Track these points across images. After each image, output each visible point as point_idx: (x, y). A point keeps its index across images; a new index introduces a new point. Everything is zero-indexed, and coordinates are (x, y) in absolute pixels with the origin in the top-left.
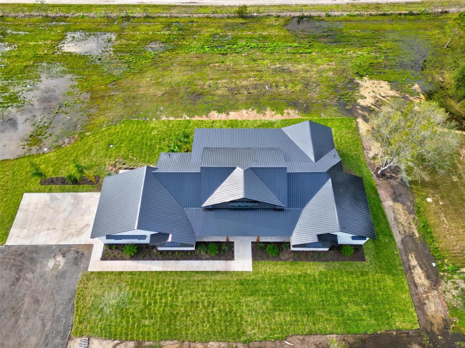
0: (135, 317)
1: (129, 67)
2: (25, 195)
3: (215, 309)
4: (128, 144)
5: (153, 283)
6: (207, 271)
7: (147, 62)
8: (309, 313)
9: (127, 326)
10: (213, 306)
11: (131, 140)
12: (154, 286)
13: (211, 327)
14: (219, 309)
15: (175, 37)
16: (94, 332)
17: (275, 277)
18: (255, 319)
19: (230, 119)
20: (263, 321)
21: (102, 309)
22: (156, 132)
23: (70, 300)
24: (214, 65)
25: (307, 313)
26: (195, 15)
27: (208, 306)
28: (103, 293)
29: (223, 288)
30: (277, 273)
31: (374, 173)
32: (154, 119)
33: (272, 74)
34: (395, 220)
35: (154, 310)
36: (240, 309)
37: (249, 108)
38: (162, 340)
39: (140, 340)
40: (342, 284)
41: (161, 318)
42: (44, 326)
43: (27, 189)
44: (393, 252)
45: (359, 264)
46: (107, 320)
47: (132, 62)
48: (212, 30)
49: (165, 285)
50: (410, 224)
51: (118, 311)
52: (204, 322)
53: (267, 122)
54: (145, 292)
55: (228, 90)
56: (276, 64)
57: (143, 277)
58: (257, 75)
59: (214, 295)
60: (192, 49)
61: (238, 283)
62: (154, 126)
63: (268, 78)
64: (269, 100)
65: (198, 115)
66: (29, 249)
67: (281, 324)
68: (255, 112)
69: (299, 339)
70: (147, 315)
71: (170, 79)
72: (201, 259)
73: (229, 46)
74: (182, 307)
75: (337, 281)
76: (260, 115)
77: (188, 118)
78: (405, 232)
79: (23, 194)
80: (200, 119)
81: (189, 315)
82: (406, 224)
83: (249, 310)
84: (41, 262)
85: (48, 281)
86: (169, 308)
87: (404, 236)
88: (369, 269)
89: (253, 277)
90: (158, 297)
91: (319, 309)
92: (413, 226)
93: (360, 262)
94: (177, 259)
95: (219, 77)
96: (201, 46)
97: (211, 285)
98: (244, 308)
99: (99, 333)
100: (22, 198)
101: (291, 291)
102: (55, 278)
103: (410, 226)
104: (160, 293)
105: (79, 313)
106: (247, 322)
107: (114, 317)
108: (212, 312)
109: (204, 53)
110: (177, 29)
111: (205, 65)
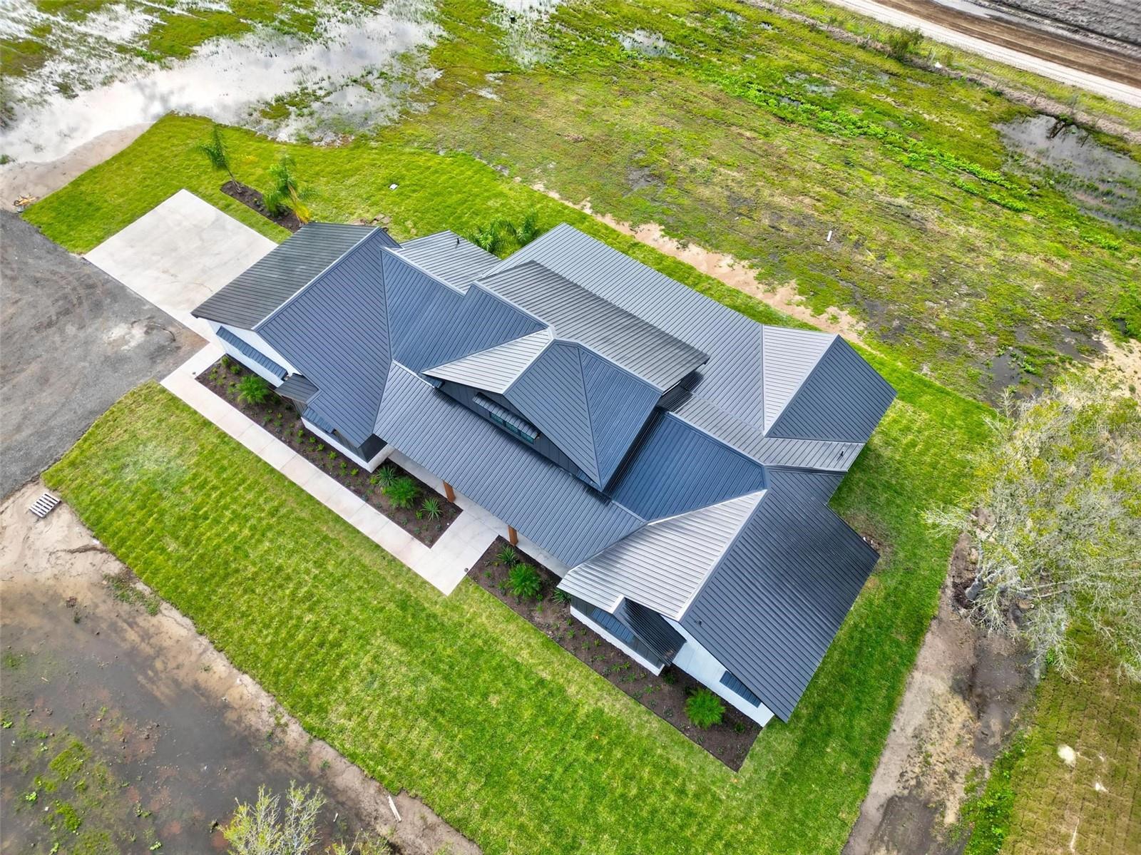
0: (161, 521)
1: (556, 57)
2: (184, 193)
3: (309, 617)
4: (426, 198)
5: (244, 481)
6: (358, 532)
7: (601, 63)
8: (493, 778)
9: (135, 529)
10: (311, 610)
11: (438, 194)
12: (241, 488)
13: (272, 646)
14: (316, 623)
15: (701, 39)
16: (77, 498)
17: (485, 642)
18: (369, 698)
19: (679, 259)
20: (381, 717)
21: (125, 466)
22: (498, 205)
23: (91, 413)
24: (742, 131)
25: (488, 776)
26: (785, 13)
27: (303, 601)
28: (150, 439)
29: (360, 588)
30: (496, 640)
31: (955, 585)
32: (519, 179)
33: (870, 212)
34: (915, 736)
35: (202, 534)
36: (356, 654)
37: (745, 259)
38: (168, 600)
39: (135, 571)
40: (629, 777)
41: (202, 557)
42: (19, 428)
43: (194, 182)
44: (837, 807)
45: (714, 767)
46: (115, 491)
47: (570, 50)
48: (800, 57)
49: (261, 500)
50: (953, 775)
51: (145, 489)
52: (267, 626)
53: (761, 309)
54: (214, 488)
55: (729, 197)
56: (897, 196)
57: (237, 457)
58: (825, 197)
59: (329, 588)
60: (720, 80)
61: (398, 597)
62: (506, 191)
63: (850, 217)
64: (809, 263)
65: (614, 216)
66: (108, 286)
67: (412, 754)
68: (753, 273)
69: (423, 818)
70: (182, 534)
71: (618, 116)
72: (367, 500)
73: (813, 107)
74: (254, 564)
75: (621, 761)
76: (760, 286)
77: (588, 211)
78: (919, 784)
79: (181, 189)
80: (612, 225)
81: (253, 591)
82: (939, 768)
83: (371, 672)
84: (107, 319)
85: (88, 359)
86: (230, 549)
87: (906, 792)
88: (728, 797)
89: (438, 610)
90: (228, 514)
91: (523, 790)
92: (959, 788)
93: (718, 763)
94: (324, 468)
95: (730, 161)
96: (746, 80)
97: (341, 563)
98: (365, 660)
99: (83, 505)
100: (173, 194)
101: (494, 700)
102: (102, 359)
103: (948, 780)
104: (239, 510)
105: (85, 446)
106: (347, 692)
107: (129, 495)
108: (300, 618)
109: (739, 97)
110: (720, 25)
111: (720, 122)
